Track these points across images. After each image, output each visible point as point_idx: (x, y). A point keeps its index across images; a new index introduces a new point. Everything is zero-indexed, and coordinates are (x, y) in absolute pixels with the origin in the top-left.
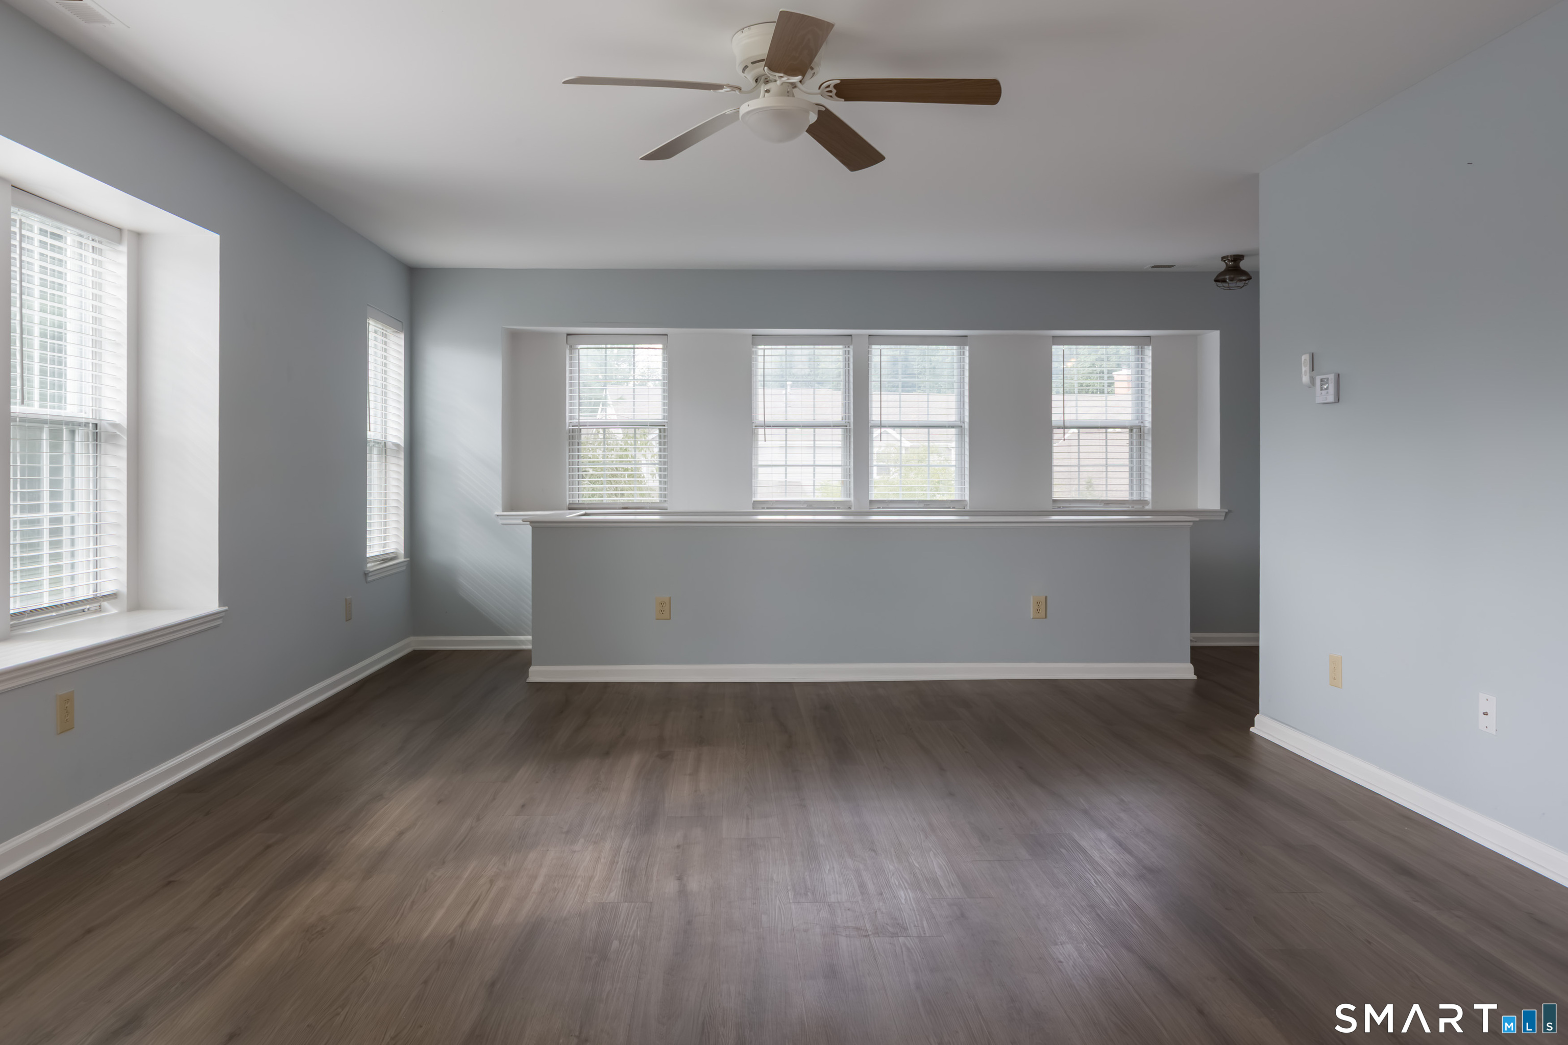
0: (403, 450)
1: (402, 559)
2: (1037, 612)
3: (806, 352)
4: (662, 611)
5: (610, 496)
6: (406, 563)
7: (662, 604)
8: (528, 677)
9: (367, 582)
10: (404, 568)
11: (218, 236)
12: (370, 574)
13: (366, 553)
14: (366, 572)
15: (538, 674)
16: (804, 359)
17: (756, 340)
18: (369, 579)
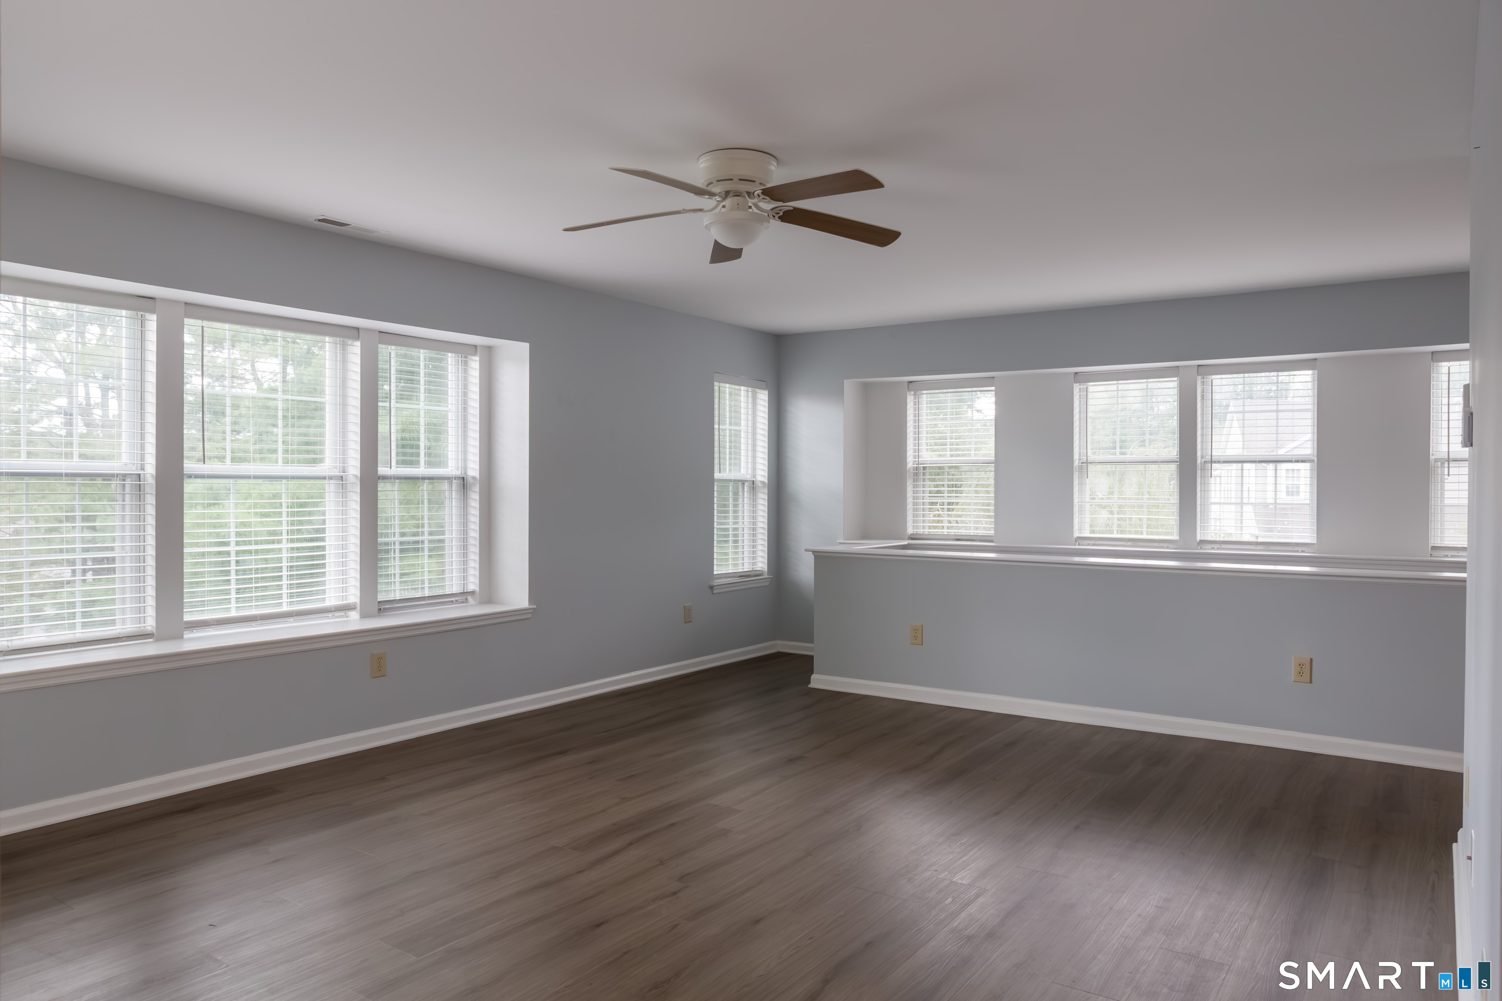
0: (767, 486)
1: (766, 576)
2: (1300, 675)
3: (1138, 386)
4: (915, 637)
5: (930, 527)
6: (769, 580)
7: (916, 630)
8: (809, 683)
9: (713, 594)
10: (767, 584)
11: (529, 344)
12: (715, 588)
13: (713, 570)
14: (712, 586)
15: (819, 681)
16: (1136, 393)
17: (1078, 378)
18: (715, 592)
